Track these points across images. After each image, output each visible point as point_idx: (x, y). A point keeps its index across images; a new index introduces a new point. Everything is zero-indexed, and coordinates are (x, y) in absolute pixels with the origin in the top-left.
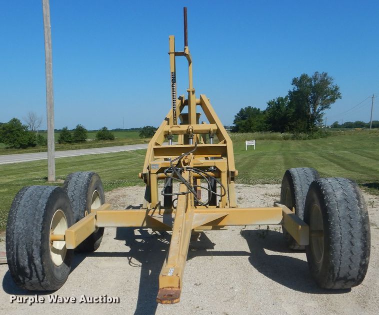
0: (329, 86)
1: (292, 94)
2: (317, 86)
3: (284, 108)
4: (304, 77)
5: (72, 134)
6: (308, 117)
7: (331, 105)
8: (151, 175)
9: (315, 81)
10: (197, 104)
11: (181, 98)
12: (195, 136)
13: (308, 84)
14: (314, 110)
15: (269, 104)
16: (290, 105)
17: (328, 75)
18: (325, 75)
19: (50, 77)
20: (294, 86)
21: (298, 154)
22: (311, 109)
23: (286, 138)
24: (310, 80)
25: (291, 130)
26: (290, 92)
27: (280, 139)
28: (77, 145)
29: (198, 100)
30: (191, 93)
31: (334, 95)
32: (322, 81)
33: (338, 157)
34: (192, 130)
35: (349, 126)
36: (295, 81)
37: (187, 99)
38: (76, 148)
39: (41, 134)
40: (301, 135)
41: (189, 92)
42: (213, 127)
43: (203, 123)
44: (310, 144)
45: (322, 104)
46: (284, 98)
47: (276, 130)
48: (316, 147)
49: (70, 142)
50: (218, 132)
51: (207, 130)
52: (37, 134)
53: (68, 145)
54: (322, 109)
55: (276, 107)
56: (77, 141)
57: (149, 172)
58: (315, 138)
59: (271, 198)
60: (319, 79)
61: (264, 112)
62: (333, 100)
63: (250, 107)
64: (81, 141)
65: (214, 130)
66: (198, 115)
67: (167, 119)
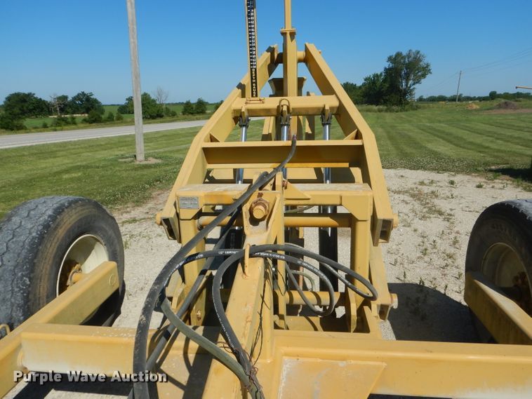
0: (421, 63)
1: (387, 70)
2: (410, 63)
3: (378, 84)
4: (398, 55)
5: (194, 106)
6: (400, 91)
7: (423, 81)
8: (181, 222)
9: (408, 58)
10: (300, 61)
11: (271, 50)
12: (294, 120)
13: (402, 61)
14: (407, 85)
15: (365, 80)
16: (385, 81)
17: (420, 53)
18: (418, 52)
19: (134, 42)
20: (389, 63)
21: (396, 126)
22: (404, 84)
23: (380, 111)
24: (404, 58)
25: (385, 103)
26: (385, 68)
27: (375, 111)
28: (198, 116)
29: (301, 54)
30: (288, 36)
31: (426, 71)
32: (415, 58)
33: (439, 131)
34: (288, 108)
35: (433, 100)
36: (390, 59)
37: (282, 51)
38: (197, 119)
39: (168, 106)
40: (395, 108)
41: (284, 34)
42: (329, 102)
43: (308, 94)
44: (404, 116)
45: (414, 80)
46: (379, 74)
47: (371, 103)
48: (410, 119)
49: (192, 114)
50: (340, 112)
51: (319, 109)
52: (164, 107)
53: (190, 116)
54: (414, 84)
55: (372, 82)
56: (198, 113)
57: (178, 215)
58: (407, 111)
59: (396, 196)
60: (413, 56)
61: (360, 87)
62: (424, 76)
63: (347, 83)
64: (201, 112)
65: (332, 108)
66: (301, 81)
67: (241, 87)
